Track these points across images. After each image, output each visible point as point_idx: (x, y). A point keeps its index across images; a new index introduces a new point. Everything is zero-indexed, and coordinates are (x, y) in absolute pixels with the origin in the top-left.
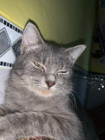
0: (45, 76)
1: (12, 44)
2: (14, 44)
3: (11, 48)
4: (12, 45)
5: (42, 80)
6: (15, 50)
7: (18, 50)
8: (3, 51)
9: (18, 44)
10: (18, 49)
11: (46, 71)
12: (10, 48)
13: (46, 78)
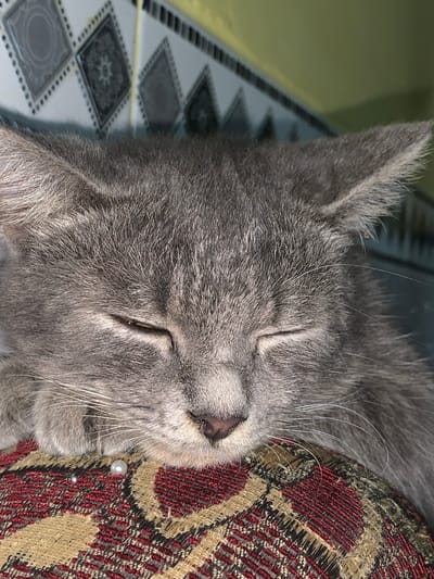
0: (184, 380)
1: (74, 44)
2: (83, 40)
3: (73, 63)
4: (75, 50)
5: (169, 407)
6: (90, 74)
7: (102, 77)
8: (43, 79)
9: (100, 41)
10: (100, 69)
11: (183, 351)
12: (69, 64)
13: (190, 394)
